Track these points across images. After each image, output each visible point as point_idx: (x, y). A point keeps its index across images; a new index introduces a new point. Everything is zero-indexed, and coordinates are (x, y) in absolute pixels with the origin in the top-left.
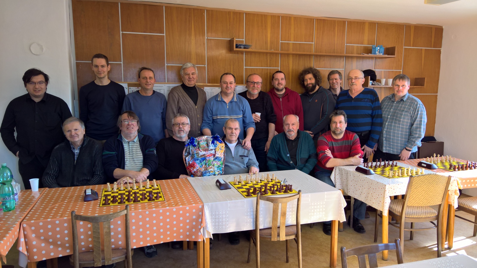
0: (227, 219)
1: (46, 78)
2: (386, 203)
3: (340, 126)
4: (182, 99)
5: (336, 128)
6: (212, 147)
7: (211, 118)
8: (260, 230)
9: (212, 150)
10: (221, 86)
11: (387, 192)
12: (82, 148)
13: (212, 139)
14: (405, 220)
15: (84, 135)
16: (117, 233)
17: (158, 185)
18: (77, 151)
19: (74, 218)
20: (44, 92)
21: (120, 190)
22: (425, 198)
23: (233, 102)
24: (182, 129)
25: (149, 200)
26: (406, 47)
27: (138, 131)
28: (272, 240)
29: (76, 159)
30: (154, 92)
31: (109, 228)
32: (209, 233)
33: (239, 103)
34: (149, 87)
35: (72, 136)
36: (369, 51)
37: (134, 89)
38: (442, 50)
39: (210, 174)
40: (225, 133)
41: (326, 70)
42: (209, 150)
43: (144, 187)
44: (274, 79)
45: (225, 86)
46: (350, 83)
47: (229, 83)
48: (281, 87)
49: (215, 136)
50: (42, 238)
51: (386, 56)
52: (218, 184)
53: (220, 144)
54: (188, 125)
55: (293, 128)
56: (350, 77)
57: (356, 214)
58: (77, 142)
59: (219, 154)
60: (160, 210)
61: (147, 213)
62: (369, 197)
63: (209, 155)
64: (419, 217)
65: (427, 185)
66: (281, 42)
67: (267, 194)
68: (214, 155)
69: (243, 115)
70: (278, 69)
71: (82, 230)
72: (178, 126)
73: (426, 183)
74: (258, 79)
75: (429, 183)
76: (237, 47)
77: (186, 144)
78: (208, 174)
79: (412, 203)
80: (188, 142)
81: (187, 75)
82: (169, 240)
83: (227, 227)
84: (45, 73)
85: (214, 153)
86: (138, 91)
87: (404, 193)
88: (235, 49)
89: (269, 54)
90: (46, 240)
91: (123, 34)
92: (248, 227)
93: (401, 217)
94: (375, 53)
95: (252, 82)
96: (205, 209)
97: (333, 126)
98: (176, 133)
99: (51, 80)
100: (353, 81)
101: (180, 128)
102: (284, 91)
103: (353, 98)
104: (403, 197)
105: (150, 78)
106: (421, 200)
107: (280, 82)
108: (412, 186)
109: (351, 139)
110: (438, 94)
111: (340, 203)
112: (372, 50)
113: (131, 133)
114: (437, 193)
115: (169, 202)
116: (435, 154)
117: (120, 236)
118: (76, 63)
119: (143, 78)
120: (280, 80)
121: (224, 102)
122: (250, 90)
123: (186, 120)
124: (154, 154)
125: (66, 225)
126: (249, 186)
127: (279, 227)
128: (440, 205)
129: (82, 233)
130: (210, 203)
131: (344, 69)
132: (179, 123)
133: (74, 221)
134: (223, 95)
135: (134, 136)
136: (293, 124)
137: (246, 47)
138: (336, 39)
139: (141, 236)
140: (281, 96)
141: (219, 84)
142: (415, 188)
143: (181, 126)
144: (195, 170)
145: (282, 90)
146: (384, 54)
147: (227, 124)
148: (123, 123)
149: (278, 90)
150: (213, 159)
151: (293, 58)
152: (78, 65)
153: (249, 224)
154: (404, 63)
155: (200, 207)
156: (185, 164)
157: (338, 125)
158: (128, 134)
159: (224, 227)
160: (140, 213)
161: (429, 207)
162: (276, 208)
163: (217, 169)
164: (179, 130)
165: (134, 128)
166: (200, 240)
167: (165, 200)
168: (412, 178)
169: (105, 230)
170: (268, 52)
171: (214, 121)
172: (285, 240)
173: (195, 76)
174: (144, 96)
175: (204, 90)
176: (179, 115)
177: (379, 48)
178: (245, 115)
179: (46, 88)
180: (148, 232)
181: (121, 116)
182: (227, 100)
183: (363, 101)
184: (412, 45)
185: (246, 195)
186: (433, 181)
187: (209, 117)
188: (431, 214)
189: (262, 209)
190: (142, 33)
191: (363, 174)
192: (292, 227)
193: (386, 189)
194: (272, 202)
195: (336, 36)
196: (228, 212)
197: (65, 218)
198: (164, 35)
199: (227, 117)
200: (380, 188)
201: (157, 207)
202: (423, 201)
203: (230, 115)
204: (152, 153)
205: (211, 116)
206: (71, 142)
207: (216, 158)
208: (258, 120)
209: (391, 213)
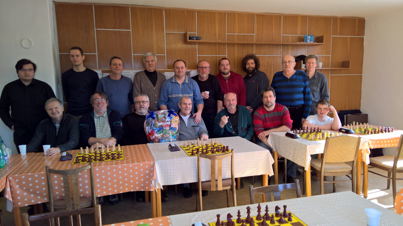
0: (175, 174)
1: (35, 67)
2: (307, 160)
3: (271, 100)
4: (143, 81)
5: (268, 102)
6: (168, 119)
7: (167, 97)
8: (202, 182)
9: (168, 121)
10: (175, 71)
11: (308, 151)
12: (62, 123)
13: (168, 113)
14: (324, 174)
15: (63, 112)
16: (84, 185)
17: (122, 149)
18: (58, 125)
19: (48, 172)
20: (33, 78)
21: (90, 153)
22: (339, 156)
23: (185, 84)
24: (143, 106)
25: (112, 159)
26: (333, 36)
27: (107, 107)
28: (211, 190)
29: (57, 132)
30: (122, 76)
31: (77, 180)
32: (159, 184)
33: (190, 85)
34: (118, 72)
35: (53, 113)
36: (302, 39)
37: (106, 75)
38: (365, 37)
39: (166, 141)
40: (180, 108)
41: (266, 56)
42: (166, 122)
43: (110, 150)
44: (220, 65)
45: (177, 70)
46: (285, 66)
47: (180, 68)
48: (226, 71)
49: (171, 110)
50: (25, 188)
51: (316, 43)
52: (170, 147)
53: (175, 117)
54: (147, 102)
55: (233, 103)
56: (284, 61)
57: (289, 172)
58: (58, 118)
59: (174, 125)
60: (118, 166)
61: (109, 168)
62: (295, 156)
63: (165, 126)
64: (336, 171)
65: (341, 145)
66: (227, 34)
67: (208, 153)
68: (170, 126)
69: (194, 94)
70: (226, 56)
71: (56, 182)
72: (139, 103)
73: (340, 143)
74: (206, 64)
75: (342, 143)
76: (190, 39)
77: (147, 116)
78: (164, 141)
79: (329, 160)
80: (148, 115)
81: (147, 62)
82: (127, 190)
83: (175, 180)
84: (34, 63)
85: (170, 124)
86: (109, 76)
87: (322, 152)
88: (188, 40)
89: (217, 44)
90: (28, 190)
91: (96, 30)
92: (191, 179)
93: (321, 171)
94: (307, 41)
95: (201, 67)
96: (156, 165)
97: (265, 100)
98: (137, 109)
99: (38, 68)
100: (287, 64)
101: (141, 105)
102: (229, 74)
103: (289, 78)
104: (322, 155)
105: (119, 65)
106: (336, 157)
107: (225, 67)
108: (328, 146)
109: (281, 110)
110: (363, 74)
111: (268, 160)
112: (305, 38)
113: (101, 110)
114: (349, 151)
115: (127, 161)
116: (354, 122)
117: (87, 187)
118: (60, 54)
119: (114, 65)
120: (225, 65)
121: (178, 83)
122: (201, 74)
123: (146, 98)
124: (120, 126)
125: (43, 178)
126: (195, 149)
127: (217, 180)
128: (353, 162)
129: (56, 185)
130: (160, 161)
131: (281, 55)
132: (139, 101)
133: (48, 174)
134: (177, 78)
135: (104, 112)
136: (233, 100)
137: (197, 38)
138: (274, 31)
139: (104, 187)
140: (227, 79)
141: (173, 70)
142: (331, 148)
143: (141, 104)
144: (154, 137)
145: (227, 74)
146: (315, 42)
147: (182, 101)
148: (95, 101)
149: (224, 74)
150: (169, 128)
151: (237, 47)
152: (61, 56)
153: (192, 178)
154: (332, 49)
155: (152, 163)
156: (146, 133)
157: (269, 99)
158: (99, 110)
159: (172, 180)
160: (103, 169)
161: (344, 163)
162: (213, 164)
163: (172, 137)
164: (140, 107)
165: (104, 105)
166: (152, 190)
167: (124, 159)
168: (328, 139)
169: (74, 181)
170: (217, 42)
171: (169, 99)
172: (222, 190)
173: (154, 63)
174: (114, 80)
175: (165, 75)
176: (139, 94)
177: (310, 37)
178: (195, 94)
179: (34, 75)
180: (110, 184)
181: (93, 96)
182: (180, 82)
183: (296, 81)
184: (338, 34)
185: (191, 155)
186: (345, 142)
187: (165, 96)
188: (346, 169)
189: (203, 165)
190: (112, 29)
191: (291, 138)
192: (229, 180)
193: (307, 149)
194: (210, 159)
195: (274, 28)
196: (175, 168)
197: (42, 173)
198: (131, 30)
199: (181, 95)
200: (303, 148)
201: (116, 164)
202: (338, 158)
203: (182, 94)
204: (118, 125)
205: (167, 95)
206: (53, 118)
207: (172, 128)
208: (207, 97)
209: (312, 168)
